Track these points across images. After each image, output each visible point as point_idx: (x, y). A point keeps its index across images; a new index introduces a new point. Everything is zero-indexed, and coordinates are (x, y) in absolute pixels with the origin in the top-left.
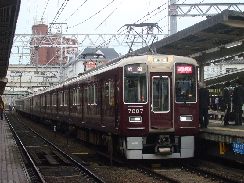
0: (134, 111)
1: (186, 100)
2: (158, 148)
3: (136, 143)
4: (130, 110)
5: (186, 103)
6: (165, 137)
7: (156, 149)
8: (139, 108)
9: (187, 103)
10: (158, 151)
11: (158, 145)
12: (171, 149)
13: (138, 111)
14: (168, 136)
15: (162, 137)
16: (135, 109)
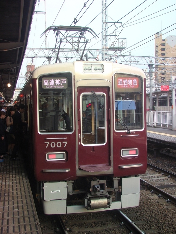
0: (53, 145)
1: (129, 127)
2: (89, 200)
3: (56, 191)
4: (48, 143)
5: (129, 131)
6: (100, 183)
7: (86, 201)
8: (62, 141)
9: (131, 131)
10: (89, 205)
11: (89, 196)
12: (108, 201)
13: (59, 145)
14: (103, 182)
15: (94, 183)
16: (56, 141)
